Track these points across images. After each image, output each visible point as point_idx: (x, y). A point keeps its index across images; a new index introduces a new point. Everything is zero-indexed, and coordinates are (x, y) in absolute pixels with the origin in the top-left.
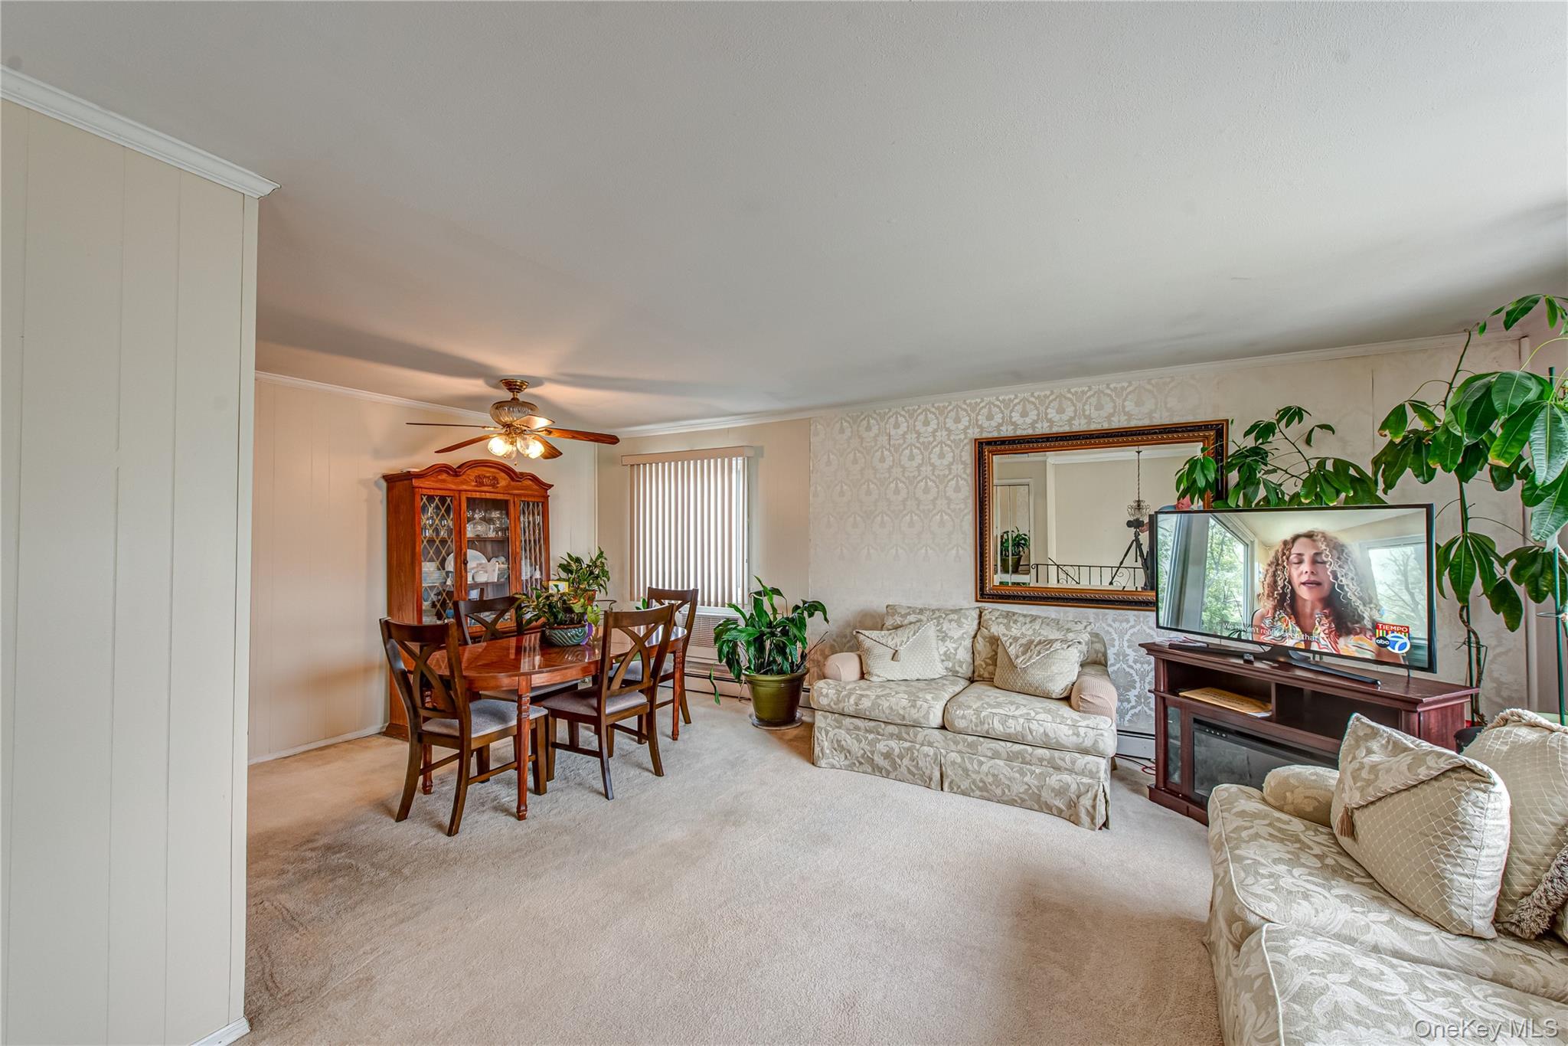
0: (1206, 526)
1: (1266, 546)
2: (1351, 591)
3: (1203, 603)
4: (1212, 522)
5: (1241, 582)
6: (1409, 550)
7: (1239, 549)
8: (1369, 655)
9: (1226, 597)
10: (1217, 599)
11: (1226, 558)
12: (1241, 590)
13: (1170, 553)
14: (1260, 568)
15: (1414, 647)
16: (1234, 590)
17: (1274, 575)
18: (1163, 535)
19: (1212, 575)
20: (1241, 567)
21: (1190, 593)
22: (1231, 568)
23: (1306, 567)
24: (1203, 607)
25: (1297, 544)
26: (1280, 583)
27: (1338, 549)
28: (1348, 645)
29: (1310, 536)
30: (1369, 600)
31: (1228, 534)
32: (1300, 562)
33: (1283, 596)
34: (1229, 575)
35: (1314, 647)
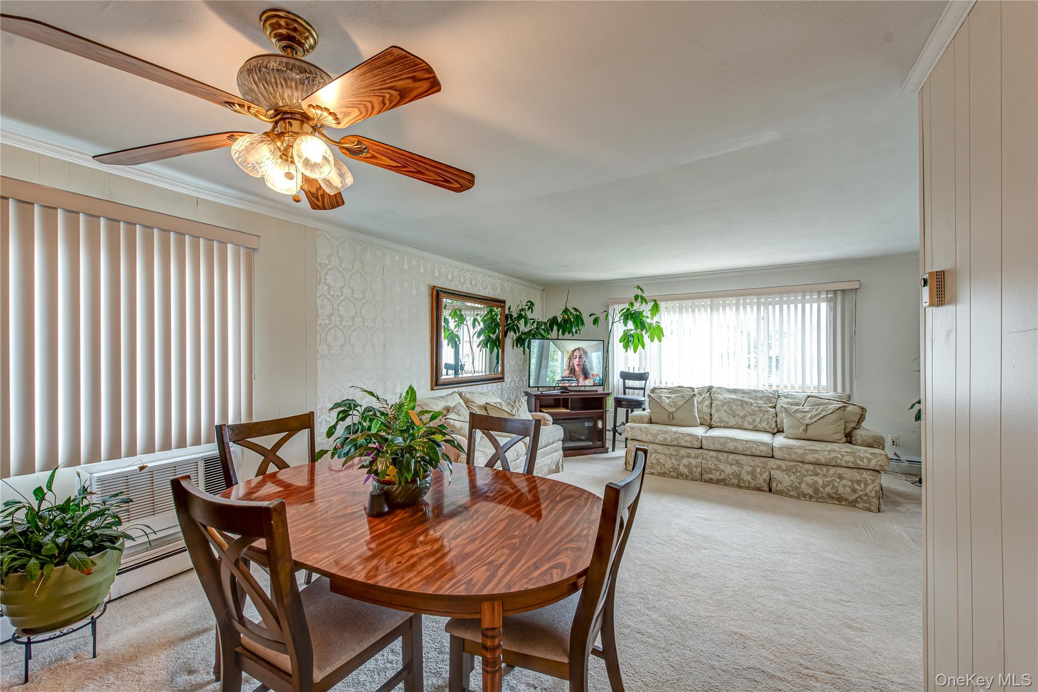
0: (549, 345)
1: (567, 352)
2: (588, 366)
3: (547, 375)
4: (551, 343)
5: (560, 366)
6: (599, 353)
7: (560, 353)
8: (592, 384)
9: (555, 372)
10: (552, 372)
11: (555, 357)
12: (560, 368)
13: (535, 355)
14: (566, 360)
15: (600, 380)
16: (557, 368)
17: (570, 362)
18: (533, 348)
19: (550, 363)
20: (560, 360)
21: (543, 371)
22: (557, 360)
23: (577, 360)
24: (547, 376)
25: (576, 352)
26: (571, 365)
27: (585, 353)
28: (589, 382)
29: (579, 349)
30: (591, 369)
31: (556, 348)
32: (576, 358)
33: (572, 369)
34: (556, 363)
35: (580, 385)
